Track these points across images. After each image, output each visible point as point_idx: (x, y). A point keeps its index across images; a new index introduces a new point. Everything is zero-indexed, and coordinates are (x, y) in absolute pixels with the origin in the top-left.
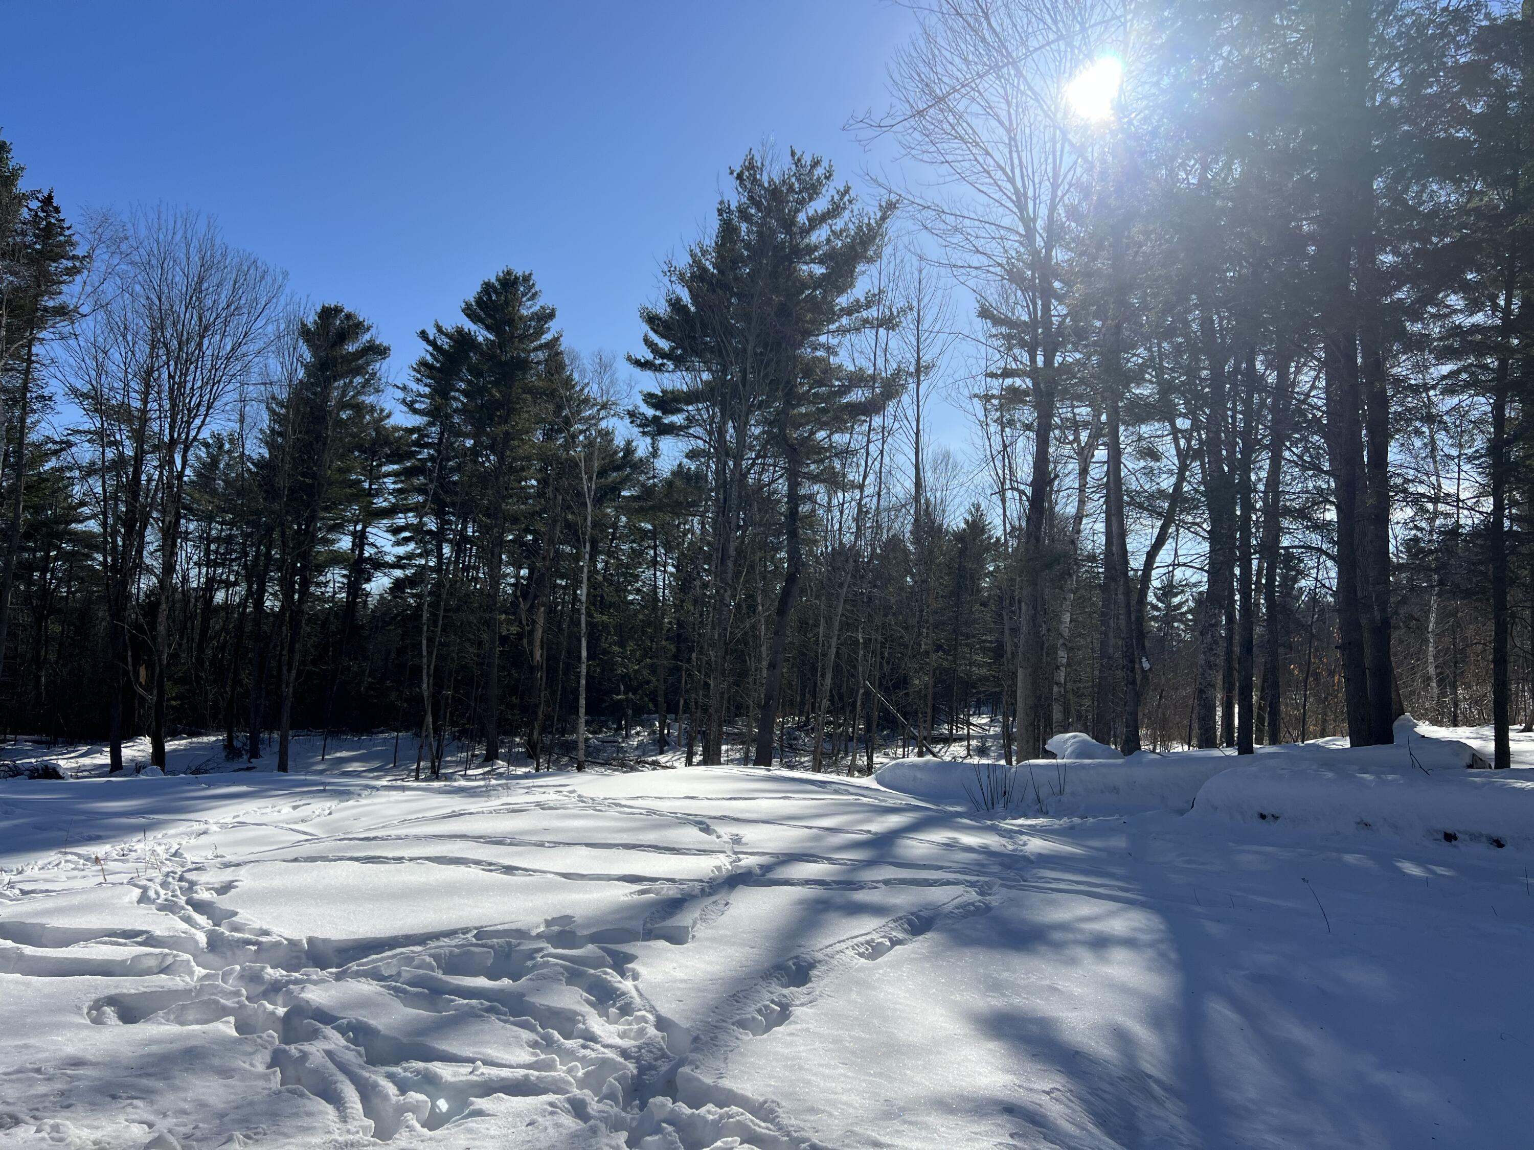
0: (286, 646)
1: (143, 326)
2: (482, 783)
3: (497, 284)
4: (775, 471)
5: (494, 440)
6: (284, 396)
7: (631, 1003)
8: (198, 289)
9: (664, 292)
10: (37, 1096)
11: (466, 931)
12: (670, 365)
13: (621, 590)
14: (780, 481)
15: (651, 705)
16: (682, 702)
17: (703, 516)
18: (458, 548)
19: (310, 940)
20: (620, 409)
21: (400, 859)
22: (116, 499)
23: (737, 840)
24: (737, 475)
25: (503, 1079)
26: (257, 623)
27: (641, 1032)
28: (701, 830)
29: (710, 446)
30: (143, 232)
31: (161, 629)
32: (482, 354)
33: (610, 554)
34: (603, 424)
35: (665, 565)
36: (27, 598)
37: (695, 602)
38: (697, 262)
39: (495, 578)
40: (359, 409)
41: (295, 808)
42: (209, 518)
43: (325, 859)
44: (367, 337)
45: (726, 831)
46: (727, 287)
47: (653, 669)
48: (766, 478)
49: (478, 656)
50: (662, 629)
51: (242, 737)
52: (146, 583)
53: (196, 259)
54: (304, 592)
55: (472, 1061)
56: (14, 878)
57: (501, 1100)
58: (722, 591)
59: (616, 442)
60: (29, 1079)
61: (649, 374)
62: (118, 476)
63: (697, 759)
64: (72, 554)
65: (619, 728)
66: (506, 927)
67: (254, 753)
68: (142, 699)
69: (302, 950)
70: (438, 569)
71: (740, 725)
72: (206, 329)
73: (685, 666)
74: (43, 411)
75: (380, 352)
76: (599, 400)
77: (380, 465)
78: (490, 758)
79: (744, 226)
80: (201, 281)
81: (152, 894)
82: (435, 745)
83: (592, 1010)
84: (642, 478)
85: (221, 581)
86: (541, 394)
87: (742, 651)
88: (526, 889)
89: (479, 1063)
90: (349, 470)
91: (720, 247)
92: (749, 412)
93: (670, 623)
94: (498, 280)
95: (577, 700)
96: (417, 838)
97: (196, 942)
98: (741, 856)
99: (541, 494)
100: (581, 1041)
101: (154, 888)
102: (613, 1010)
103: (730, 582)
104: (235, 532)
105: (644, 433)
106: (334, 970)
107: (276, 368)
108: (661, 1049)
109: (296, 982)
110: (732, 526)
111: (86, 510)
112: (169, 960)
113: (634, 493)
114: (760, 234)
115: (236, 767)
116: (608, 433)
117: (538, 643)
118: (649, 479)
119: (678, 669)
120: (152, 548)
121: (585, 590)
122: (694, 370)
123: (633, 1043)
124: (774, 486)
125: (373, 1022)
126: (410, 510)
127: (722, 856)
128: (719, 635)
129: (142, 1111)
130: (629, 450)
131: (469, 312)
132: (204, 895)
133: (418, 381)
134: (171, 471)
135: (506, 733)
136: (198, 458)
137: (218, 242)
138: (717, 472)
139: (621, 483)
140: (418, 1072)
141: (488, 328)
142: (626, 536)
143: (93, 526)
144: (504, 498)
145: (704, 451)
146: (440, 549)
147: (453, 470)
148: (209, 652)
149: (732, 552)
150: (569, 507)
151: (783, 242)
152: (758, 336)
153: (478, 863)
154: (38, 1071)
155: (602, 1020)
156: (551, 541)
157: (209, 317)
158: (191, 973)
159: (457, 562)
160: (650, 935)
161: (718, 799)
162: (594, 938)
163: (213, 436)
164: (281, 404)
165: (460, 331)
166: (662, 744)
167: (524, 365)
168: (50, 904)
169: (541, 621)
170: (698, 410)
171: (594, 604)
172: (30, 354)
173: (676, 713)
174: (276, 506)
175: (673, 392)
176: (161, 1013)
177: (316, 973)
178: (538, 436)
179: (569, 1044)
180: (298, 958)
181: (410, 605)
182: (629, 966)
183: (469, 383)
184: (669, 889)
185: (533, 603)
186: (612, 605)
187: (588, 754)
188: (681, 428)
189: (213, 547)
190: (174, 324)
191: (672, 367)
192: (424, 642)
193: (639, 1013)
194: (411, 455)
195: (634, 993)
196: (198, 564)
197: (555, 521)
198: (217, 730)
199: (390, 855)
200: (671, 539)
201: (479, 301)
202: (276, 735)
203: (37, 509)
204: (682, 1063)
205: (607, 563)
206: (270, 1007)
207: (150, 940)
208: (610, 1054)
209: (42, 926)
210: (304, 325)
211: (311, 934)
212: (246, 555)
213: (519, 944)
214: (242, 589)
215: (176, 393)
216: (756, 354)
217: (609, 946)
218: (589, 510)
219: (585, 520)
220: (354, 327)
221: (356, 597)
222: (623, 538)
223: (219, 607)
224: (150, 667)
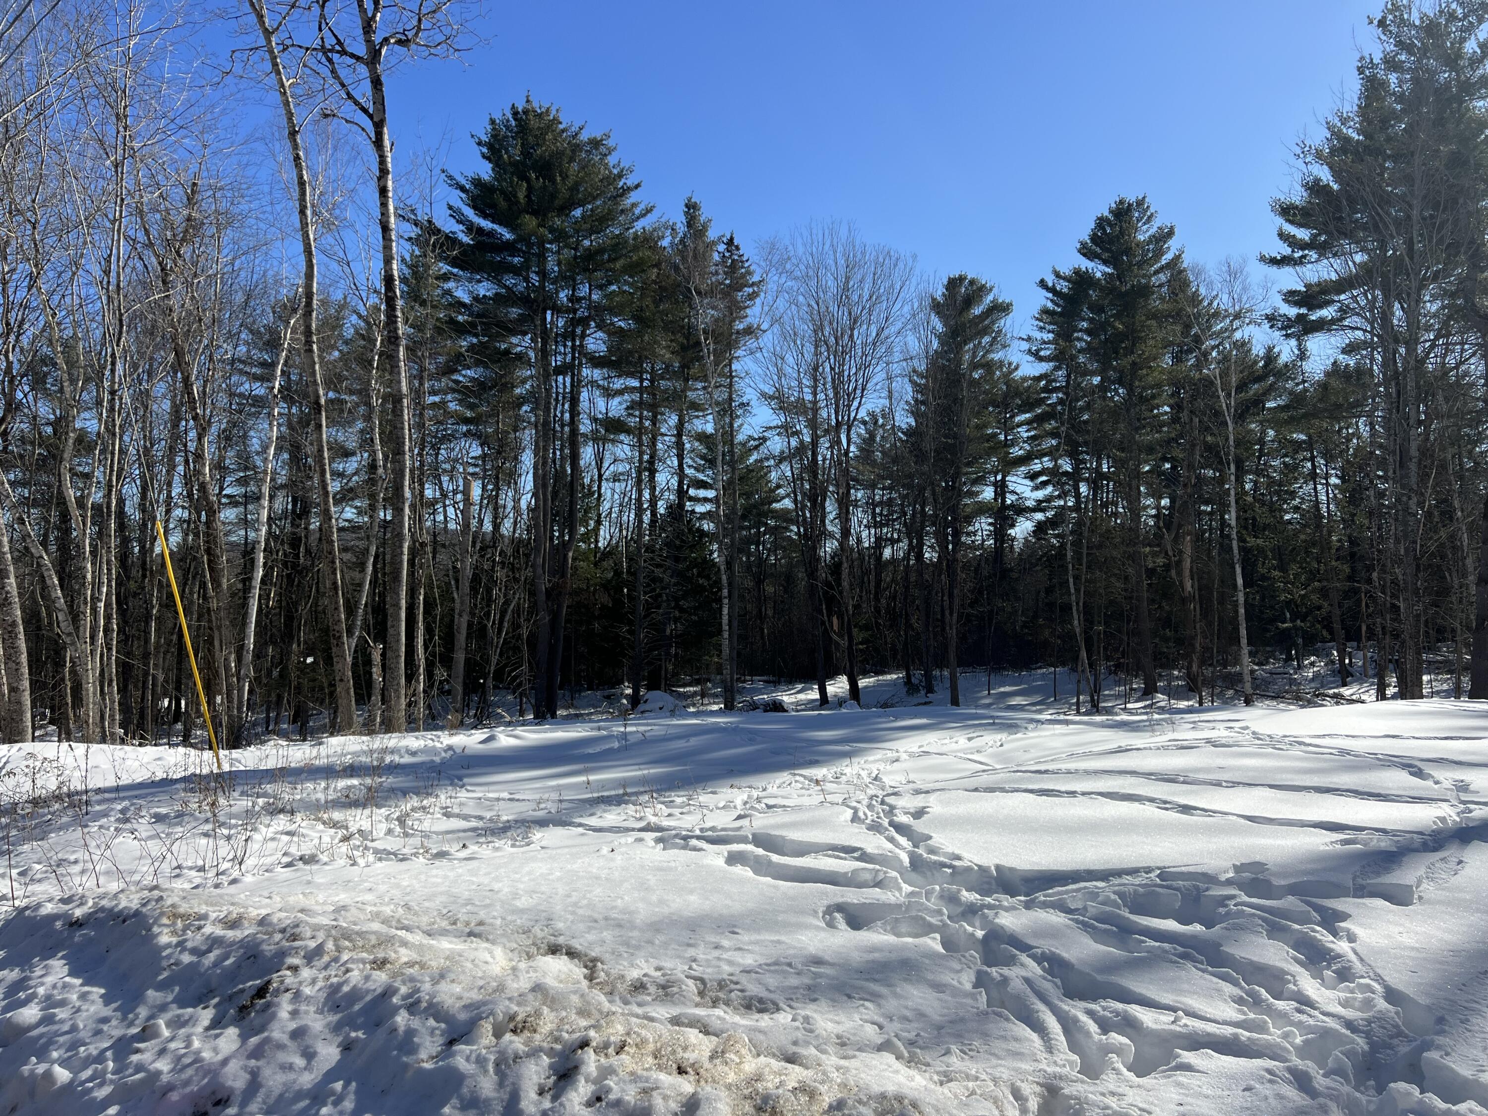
0: (946, 592)
1: (806, 329)
2: (1144, 717)
3: (1110, 217)
4: (1463, 351)
5: (1121, 372)
6: (923, 368)
7: (1350, 968)
8: (846, 289)
9: (1298, 177)
10: (790, 988)
11: (1149, 870)
12: (1313, 255)
13: (1275, 510)
14: (1472, 361)
15: (1325, 633)
16: (1364, 628)
17: (1370, 415)
18: (1095, 485)
19: (998, 867)
20: (1256, 315)
21: (1072, 794)
22: (802, 479)
23: (1462, 787)
24: (1412, 362)
25: (1209, 1034)
26: (920, 574)
27: (1368, 1004)
28: (1411, 774)
29: (1373, 335)
30: (801, 250)
31: (845, 584)
32: (1102, 289)
33: (1258, 473)
34: (1238, 335)
35: (1327, 476)
36: (748, 566)
37: (1371, 514)
38: (1336, 134)
39: (1135, 511)
40: (989, 366)
41: (970, 739)
42: (872, 486)
43: (1003, 790)
44: (990, 298)
45: (1447, 777)
46: (1378, 152)
47: (1324, 593)
48: (1451, 360)
49: (1126, 590)
50: (1330, 548)
51: (918, 675)
52: (830, 546)
53: (842, 262)
54: (957, 543)
55: (1174, 1010)
56: (761, 794)
57: (1211, 1057)
58: (1405, 499)
59: (1254, 352)
60: (783, 972)
61: (1288, 270)
62: (801, 459)
63: (1390, 691)
64: (776, 528)
65: (1289, 658)
66: (1191, 869)
67: (930, 690)
68: (837, 644)
69: (991, 877)
70: (1077, 508)
71: (1445, 652)
72: (855, 322)
73: (1364, 587)
74: (744, 415)
75: (1002, 308)
76: (1231, 310)
77: (1012, 417)
78: (1149, 691)
79: (1393, 78)
80: (848, 279)
81: (861, 814)
82: (1092, 679)
83: (1302, 970)
84: (1290, 384)
85: (887, 539)
86: (1166, 317)
87: (1439, 566)
88: (1209, 830)
89: (1180, 1013)
90: (985, 426)
91: (1364, 111)
92: (1422, 286)
93: (1339, 541)
94: (1111, 212)
95: (1236, 629)
96: (1088, 773)
97: (901, 861)
98: (1472, 806)
99: (1175, 420)
100: (1295, 1004)
101: (862, 810)
102: (1328, 973)
103: (1415, 487)
104: (894, 495)
105: (1287, 336)
106: (1022, 898)
107: (913, 344)
108: (1396, 1026)
109: (990, 907)
110: (1412, 422)
111: (781, 491)
112: (881, 876)
113: (1281, 403)
114: (1415, 80)
115: (916, 701)
116: (1244, 344)
117: (1187, 573)
118: (1298, 384)
119: (1356, 591)
120: (831, 516)
121: (1234, 514)
122: (1344, 254)
123: (1359, 1014)
124: (1463, 367)
125: (1065, 955)
126: (1045, 455)
127: (1444, 805)
128: (1406, 549)
129: (870, 1010)
130: (1270, 357)
131: (1086, 252)
132: (902, 818)
133: (1041, 329)
134: (839, 450)
135: (1162, 666)
136: (859, 435)
137: (857, 243)
138: (1384, 364)
139: (1264, 394)
140: (1117, 1014)
141: (1105, 262)
142: (1277, 450)
143: (787, 503)
144: (1137, 429)
145: (1365, 342)
146: (1077, 489)
147: (1082, 410)
148: (883, 601)
149: (1414, 452)
150: (1207, 429)
151: (1448, 83)
152: (1425, 197)
153: (1152, 800)
154: (790, 965)
155: (1316, 983)
156: (1191, 467)
157: (856, 310)
158: (900, 889)
159: (1095, 499)
160: (1362, 892)
161: (1430, 738)
162: (1293, 890)
163: (869, 414)
164: (921, 376)
165: (1077, 272)
166: (1345, 676)
167: (1145, 291)
168: (787, 818)
169: (1188, 550)
170: (1354, 298)
171: (1246, 528)
172: (731, 371)
173: (1358, 639)
174: (925, 468)
175: (1319, 284)
176: (879, 923)
177: (1007, 900)
178: (1167, 361)
179: (1281, 1005)
180: (989, 883)
181: (1053, 546)
182: (1342, 924)
183: (1091, 320)
184: (1379, 840)
185: (1178, 533)
186: (1266, 527)
187: (1255, 687)
188: (1333, 321)
189: (878, 510)
190: (831, 323)
191: (1315, 256)
192: (1071, 580)
193: (1362, 981)
194: (1041, 402)
195: (1352, 957)
196: (868, 527)
197: (1193, 446)
198: (897, 668)
199: (1063, 789)
200: (1332, 446)
201: (1094, 238)
202: (946, 673)
203: (748, 495)
204: (1427, 1046)
205: (1256, 483)
206: (970, 929)
207: (864, 857)
208: (1331, 1023)
209: (783, 837)
210: (934, 299)
211: (998, 862)
212: (905, 514)
213: (1207, 889)
214: (904, 545)
215: (838, 381)
216: (1424, 219)
217: (1314, 900)
218: (1231, 429)
219: (1227, 439)
220: (978, 290)
221: (1003, 542)
222: (1272, 454)
223: (888, 562)
224: (840, 617)
